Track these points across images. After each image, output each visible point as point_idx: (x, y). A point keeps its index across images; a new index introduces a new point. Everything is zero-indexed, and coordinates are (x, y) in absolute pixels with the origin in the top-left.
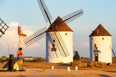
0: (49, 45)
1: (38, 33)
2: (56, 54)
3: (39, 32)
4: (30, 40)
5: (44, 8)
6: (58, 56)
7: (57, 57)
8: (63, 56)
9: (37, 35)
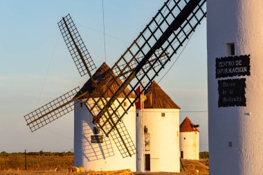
0: (84, 128)
1: (60, 100)
2: (102, 150)
3: (63, 98)
4: (41, 117)
5: (75, 43)
6: (106, 155)
7: (104, 158)
8: (124, 155)
9: (58, 105)
